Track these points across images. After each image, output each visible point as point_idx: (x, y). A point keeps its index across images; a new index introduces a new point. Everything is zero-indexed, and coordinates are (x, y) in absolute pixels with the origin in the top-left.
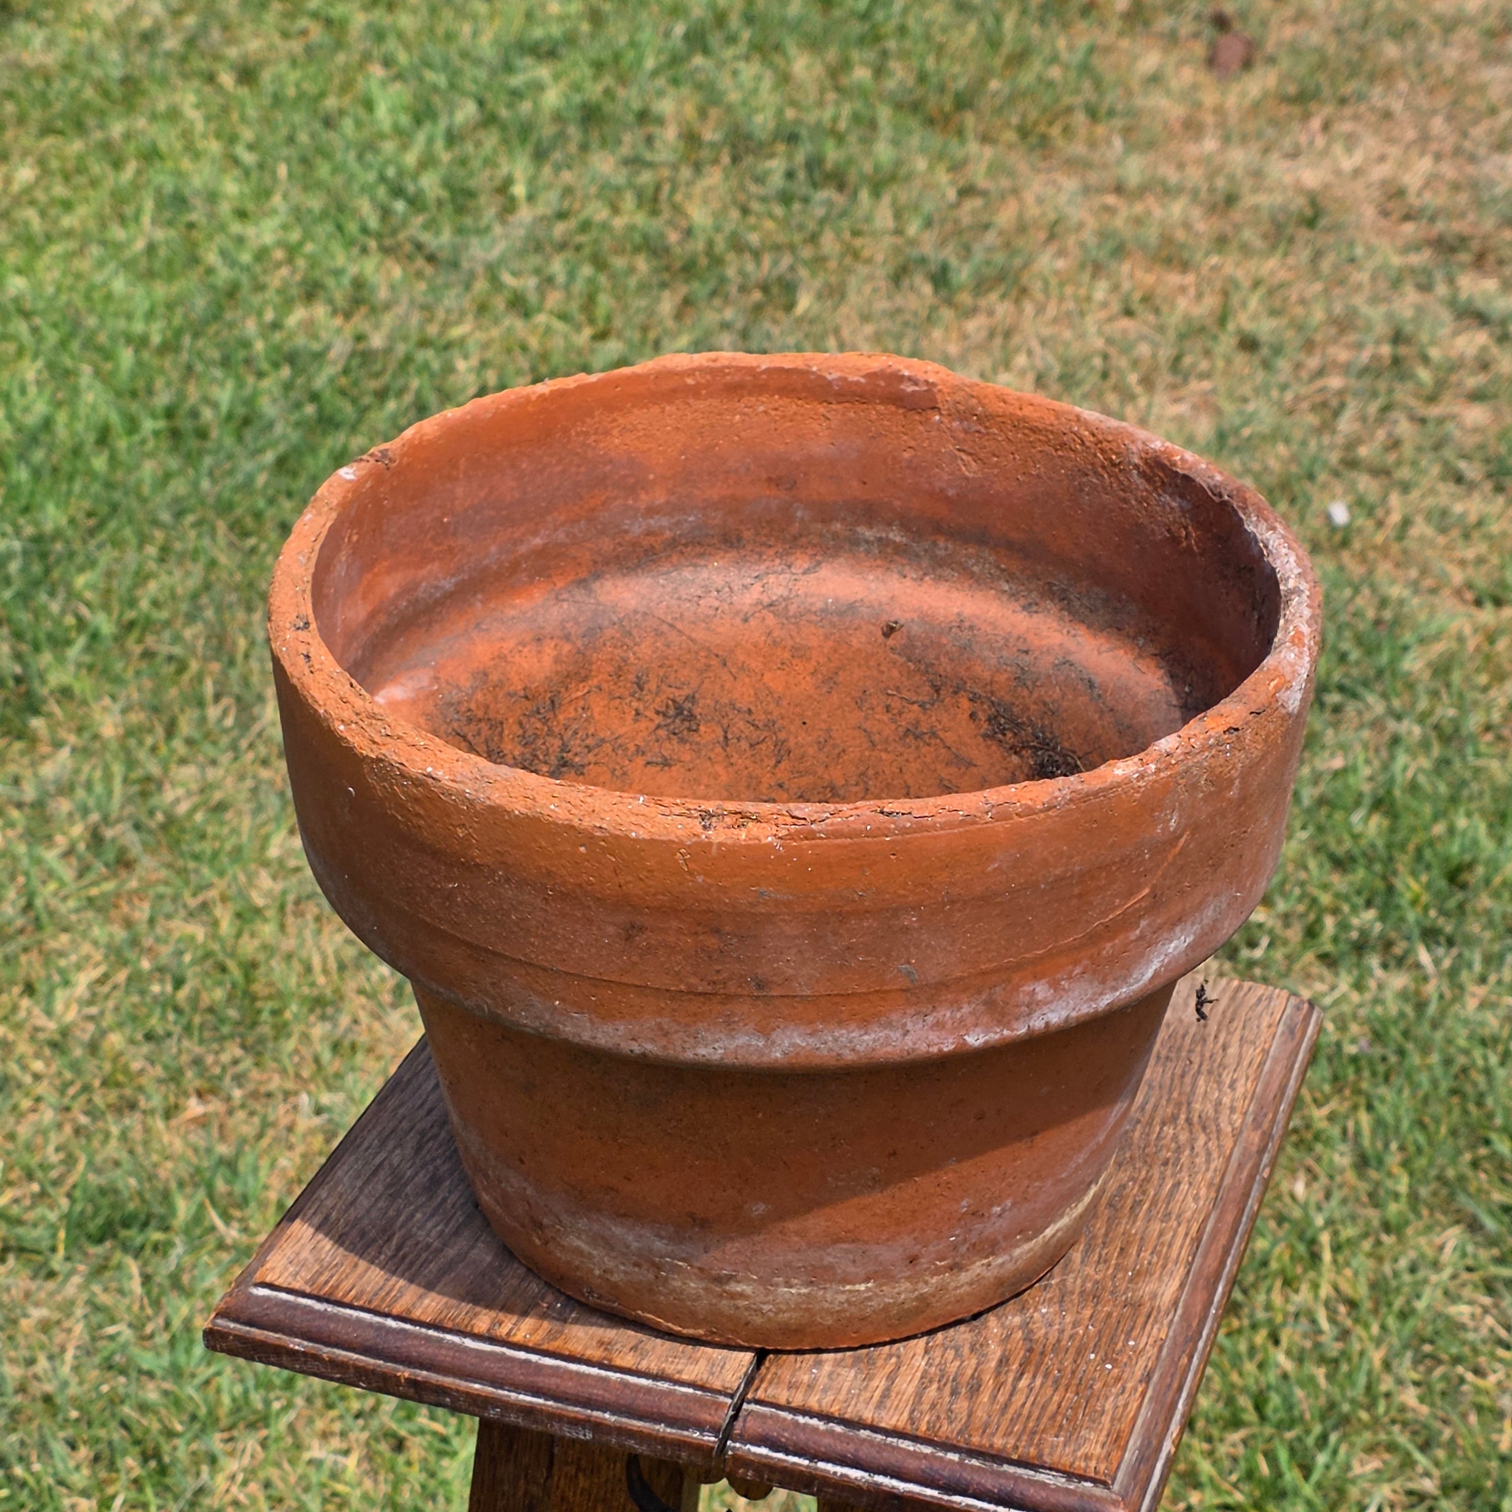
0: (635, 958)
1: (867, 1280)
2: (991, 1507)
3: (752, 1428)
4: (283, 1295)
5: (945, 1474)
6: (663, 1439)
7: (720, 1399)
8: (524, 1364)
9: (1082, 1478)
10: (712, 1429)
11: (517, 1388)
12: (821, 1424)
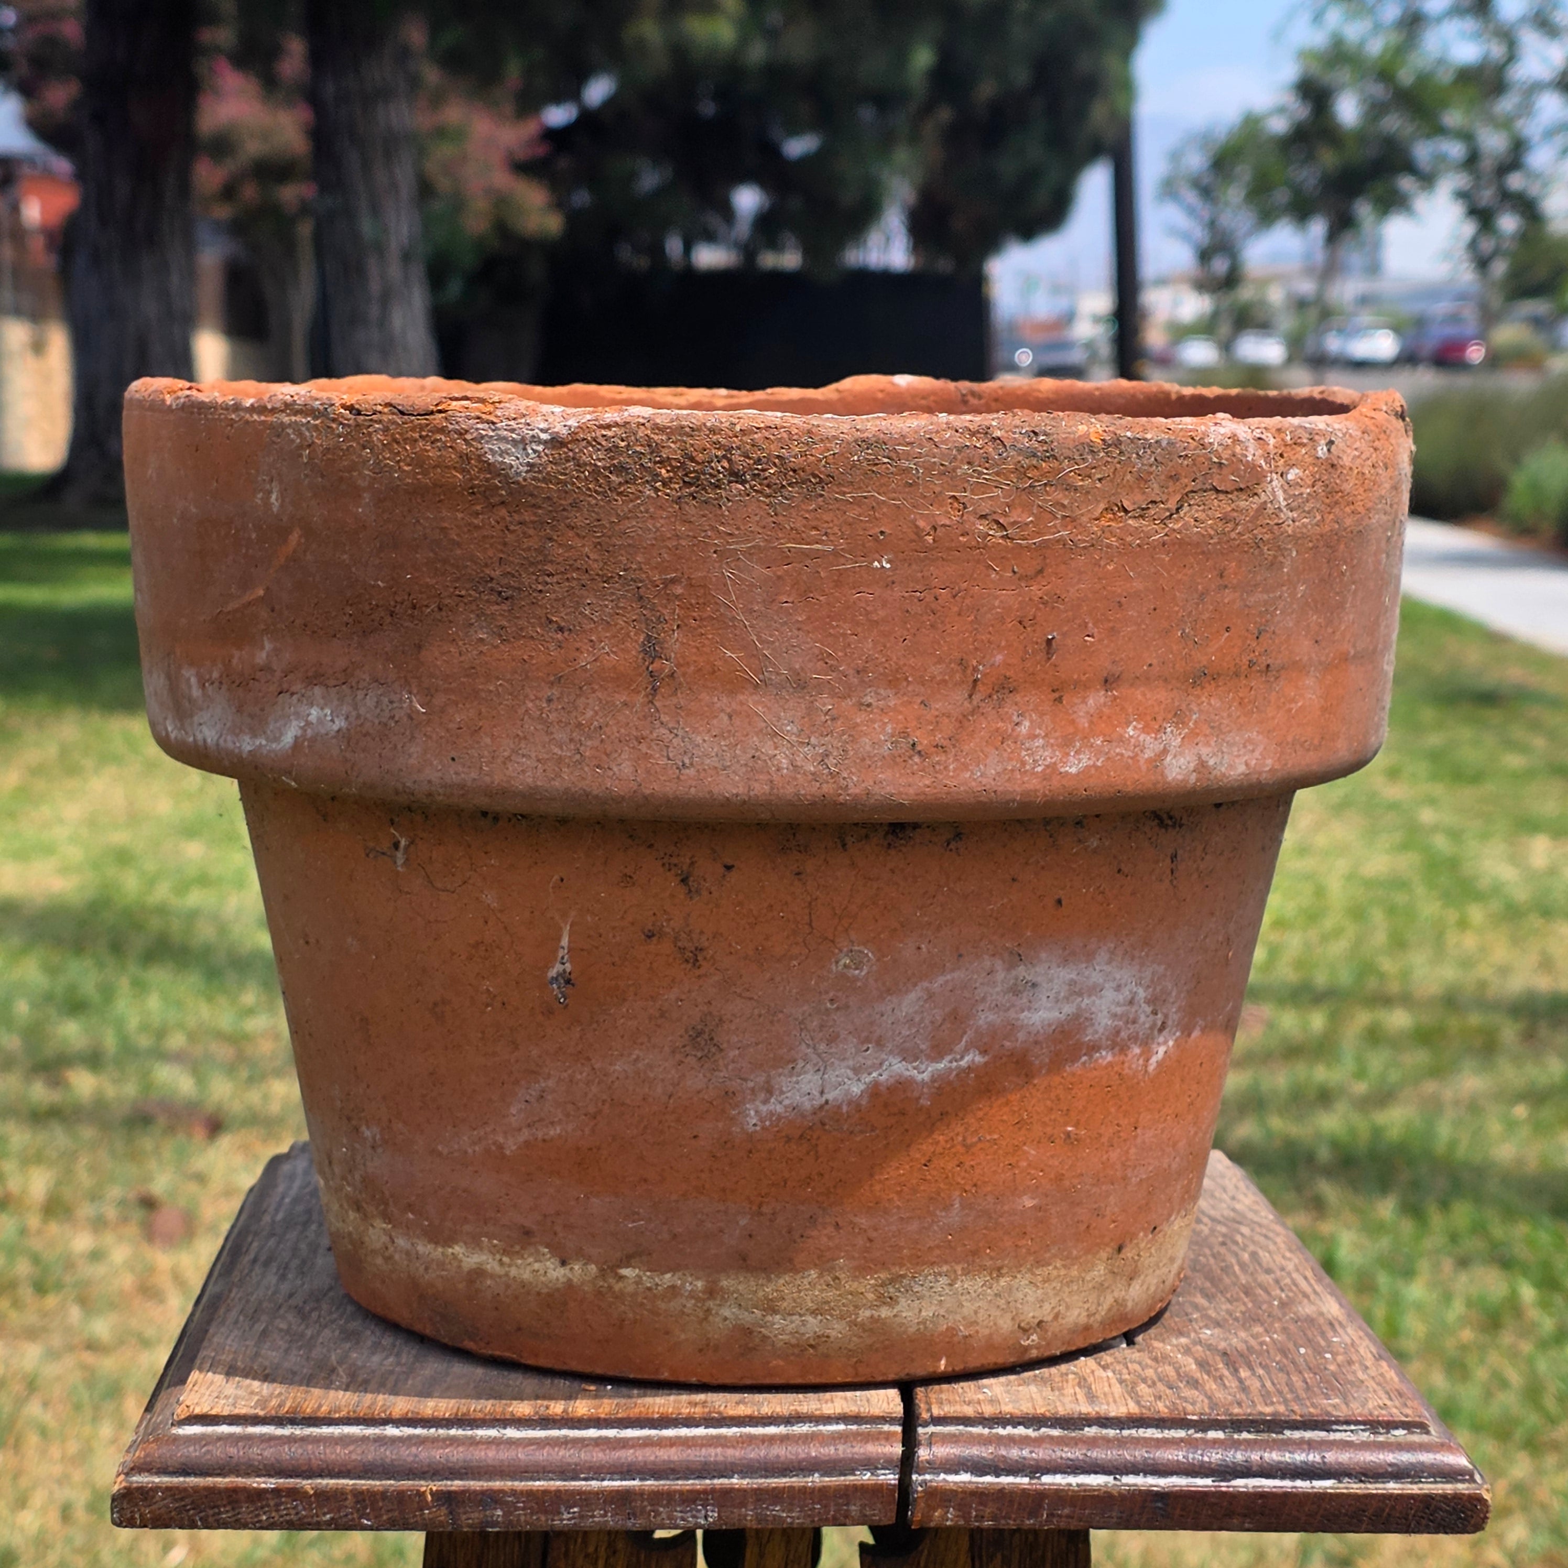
2: (1287, 1484)
3: (942, 1451)
4: (225, 1429)
5: (1214, 1457)
6: (822, 1493)
7: (886, 1428)
8: (598, 1442)
9: (1391, 1425)
10: (888, 1464)
11: (598, 1472)
12: (1030, 1432)
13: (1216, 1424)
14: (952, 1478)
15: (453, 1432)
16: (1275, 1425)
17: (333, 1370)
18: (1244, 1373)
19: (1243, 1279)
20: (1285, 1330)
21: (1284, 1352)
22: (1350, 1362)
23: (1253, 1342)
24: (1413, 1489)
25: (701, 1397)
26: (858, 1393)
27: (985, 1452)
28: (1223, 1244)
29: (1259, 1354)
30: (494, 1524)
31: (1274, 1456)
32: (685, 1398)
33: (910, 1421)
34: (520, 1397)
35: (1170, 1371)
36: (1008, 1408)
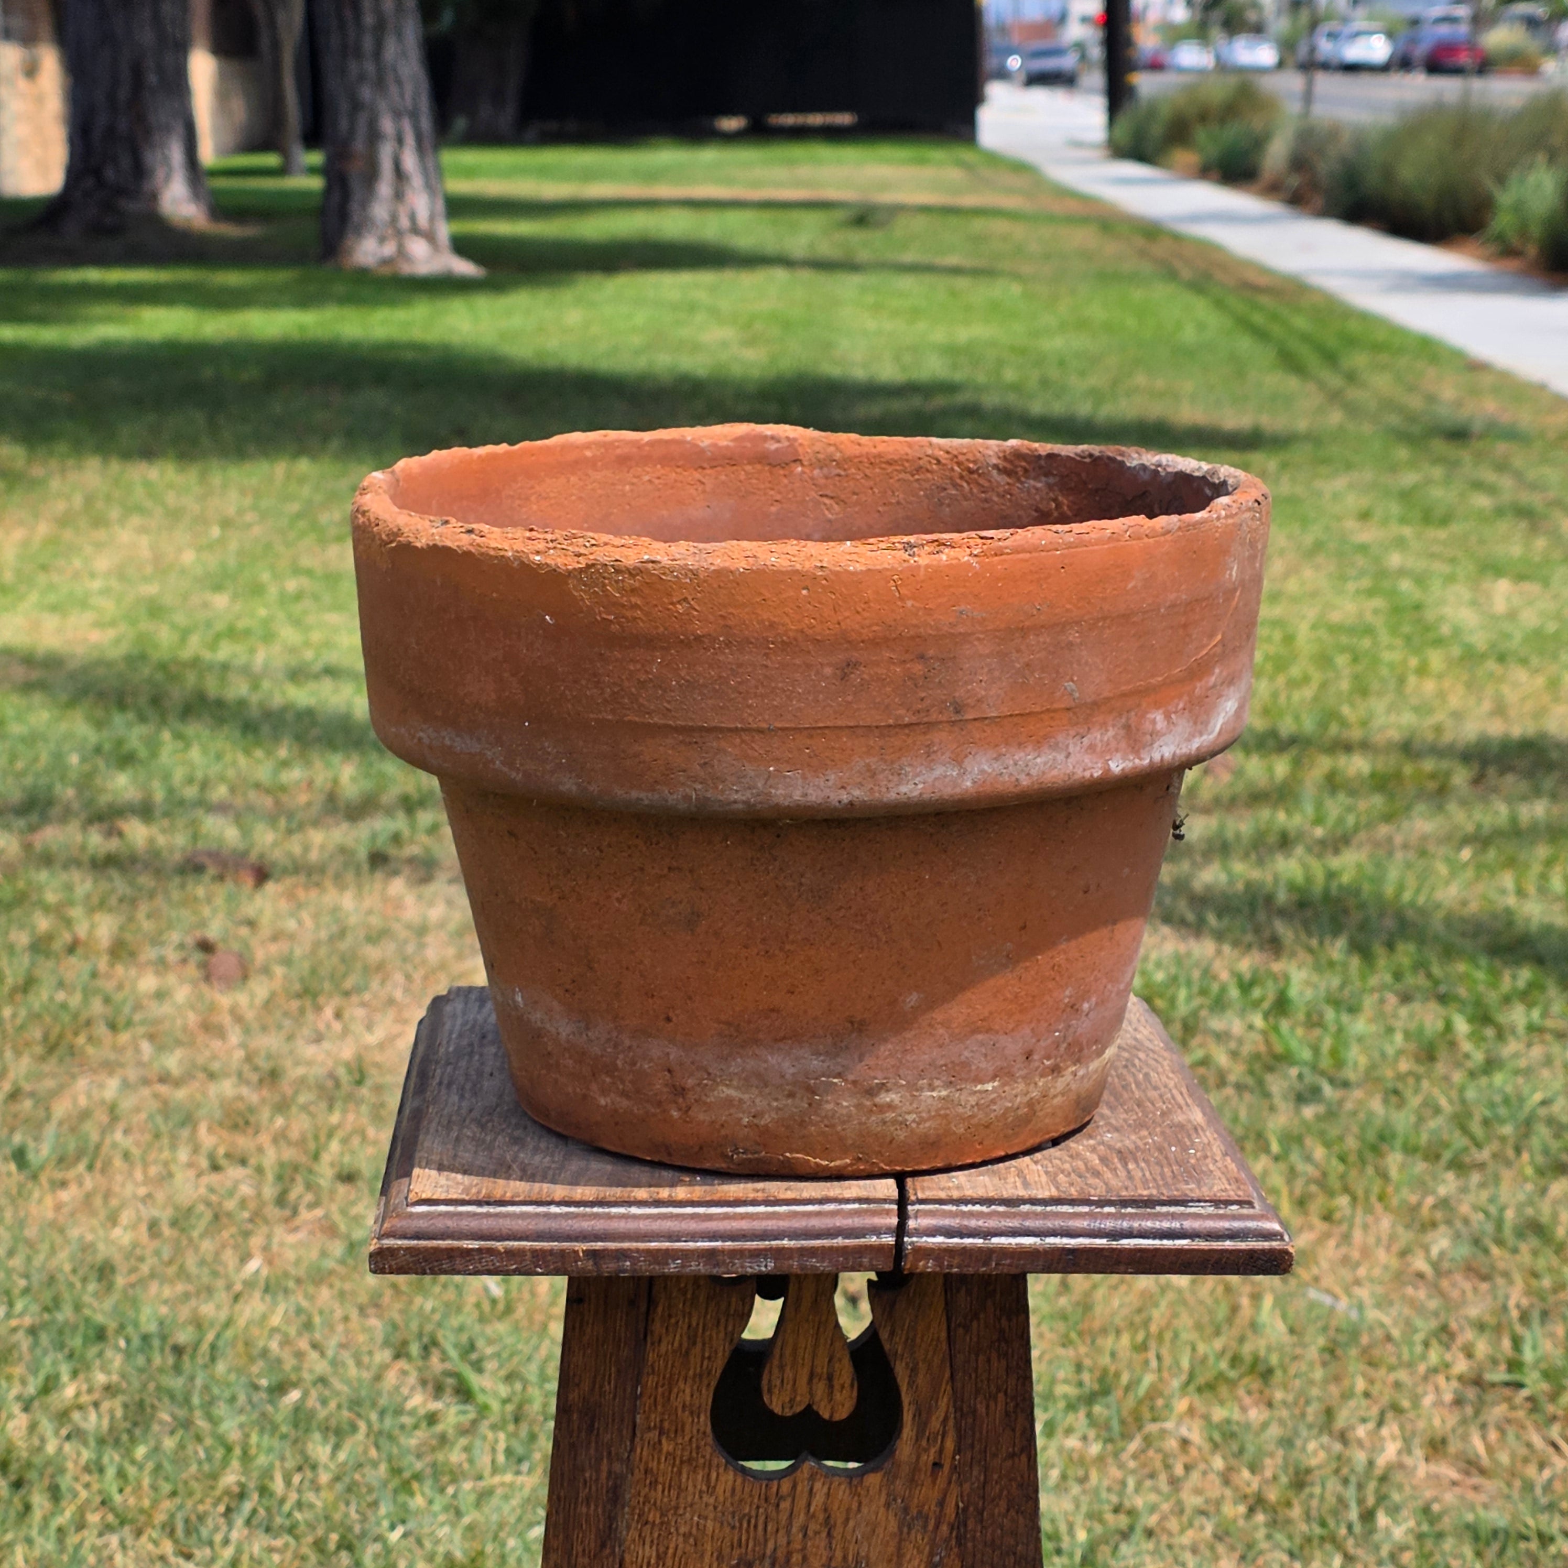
0: (850, 698)
1: (993, 1079)
2: (1156, 1243)
3: (925, 1222)
4: (443, 1208)
5: (1108, 1224)
6: (844, 1250)
7: (887, 1206)
8: (693, 1216)
9: (1228, 1203)
10: (888, 1231)
11: (693, 1237)
12: (984, 1209)
13: (1110, 1203)
14: (931, 1240)
15: (596, 1210)
16: (1150, 1203)
17: (509, 1167)
18: (1131, 1166)
19: (1137, 1094)
20: (1163, 1133)
21: (1160, 1149)
22: (1206, 1157)
23: (1140, 1143)
24: (1242, 1245)
25: (760, 1185)
26: (868, 1182)
27: (954, 1222)
28: (1126, 1066)
29: (1143, 1151)
30: (625, 1271)
31: (1149, 1224)
32: (750, 1186)
33: (902, 1202)
34: (639, 1185)
35: (1080, 1164)
36: (969, 1193)
